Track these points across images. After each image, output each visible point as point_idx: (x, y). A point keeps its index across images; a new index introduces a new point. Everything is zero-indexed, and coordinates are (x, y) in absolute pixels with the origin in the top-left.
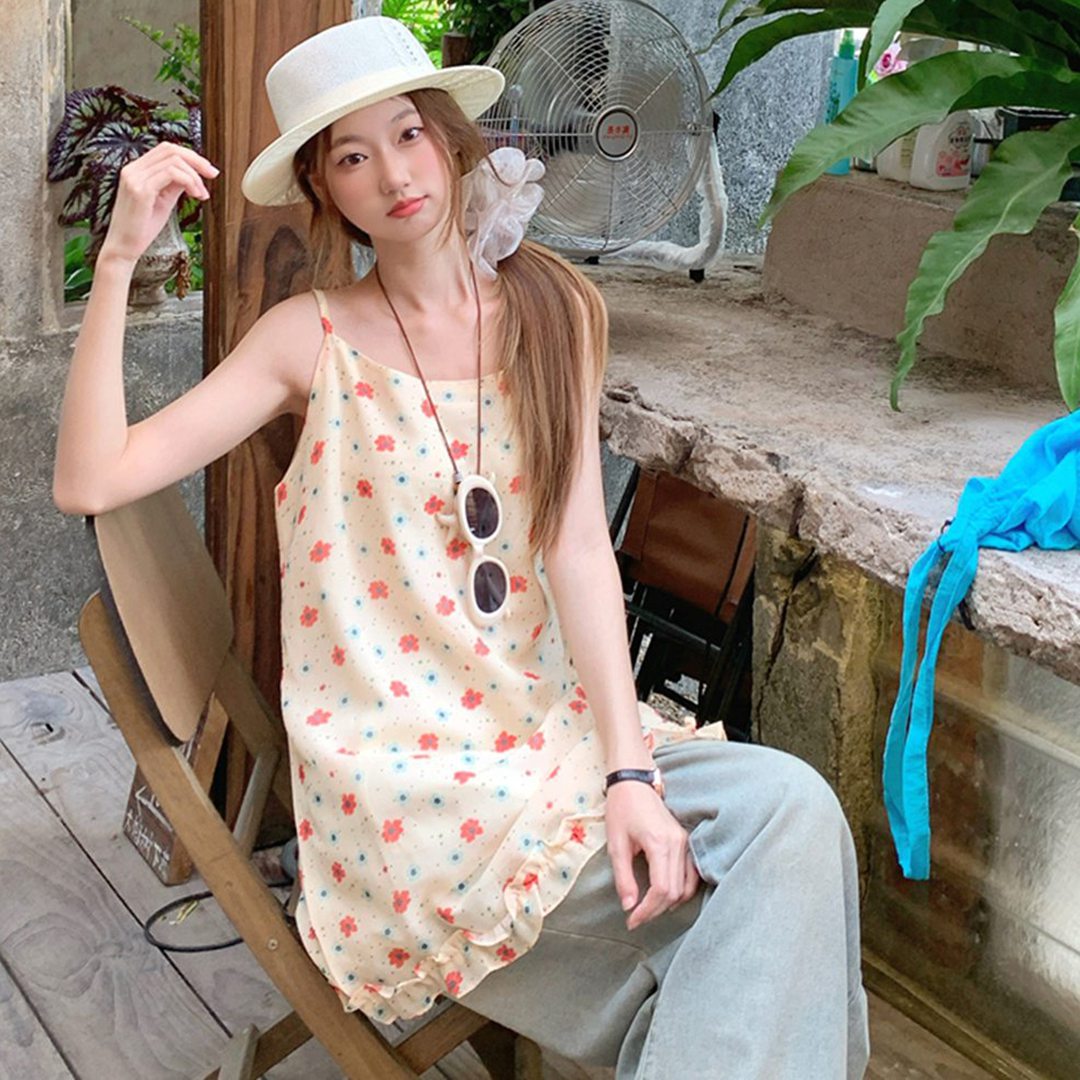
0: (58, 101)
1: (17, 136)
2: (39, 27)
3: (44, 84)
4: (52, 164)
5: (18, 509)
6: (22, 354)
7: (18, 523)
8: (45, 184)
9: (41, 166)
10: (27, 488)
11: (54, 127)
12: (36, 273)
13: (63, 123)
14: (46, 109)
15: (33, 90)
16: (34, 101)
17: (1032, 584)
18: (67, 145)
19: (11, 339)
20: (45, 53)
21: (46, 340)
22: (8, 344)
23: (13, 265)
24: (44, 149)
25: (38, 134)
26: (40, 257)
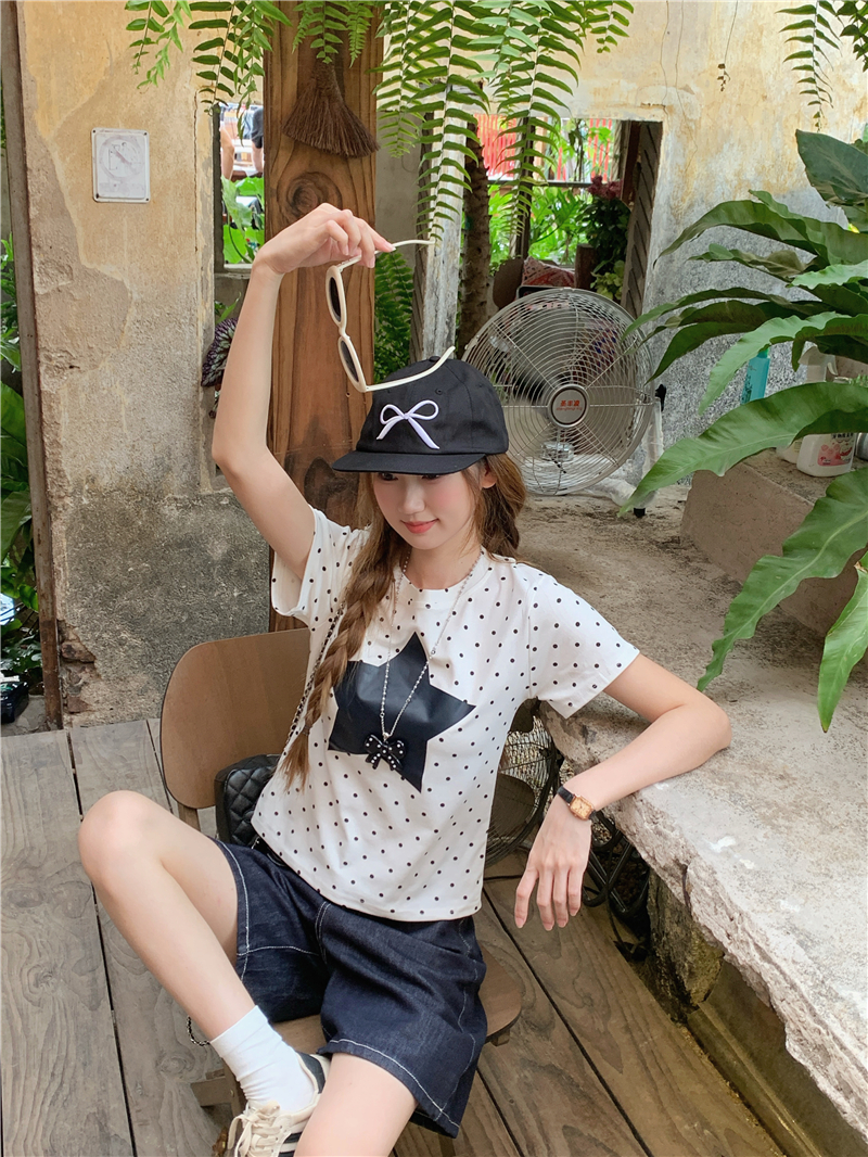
0: (209, 328)
1: (179, 353)
2: (195, 272)
3: (199, 315)
4: (205, 374)
5: (184, 610)
6: (186, 507)
7: (185, 618)
8: (201, 389)
9: (197, 376)
10: (190, 596)
11: (207, 347)
12: (195, 452)
13: (213, 344)
14: (201, 333)
15: (191, 319)
16: (191, 327)
17: (728, 907)
18: (216, 361)
19: (178, 497)
20: (199, 292)
21: (203, 498)
22: (176, 499)
23: (178, 445)
24: (200, 363)
25: (195, 352)
26: (198, 440)
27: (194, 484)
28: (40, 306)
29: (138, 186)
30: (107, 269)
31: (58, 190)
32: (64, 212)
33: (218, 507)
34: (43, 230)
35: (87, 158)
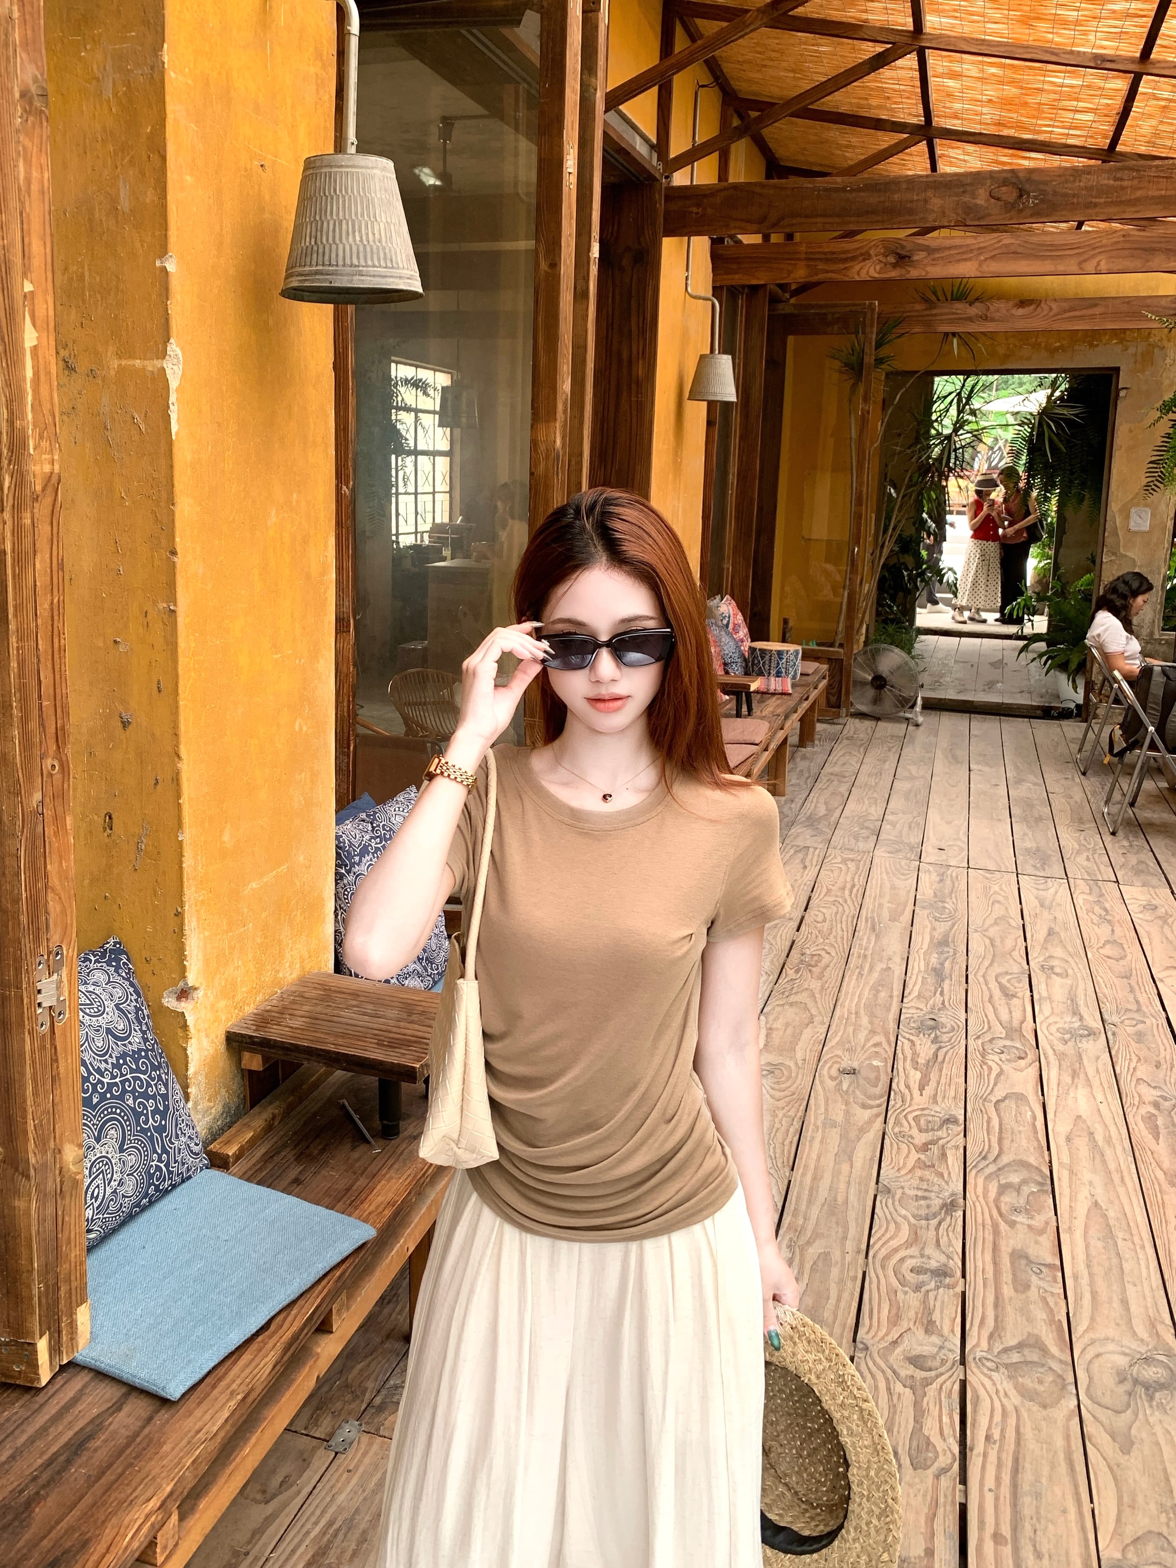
27: (1152, 634)
28: (1104, 566)
29: (1146, 527)
30: (1128, 554)
31: (1116, 528)
32: (1117, 535)
33: (1160, 644)
34: (1109, 540)
35: (1128, 517)
